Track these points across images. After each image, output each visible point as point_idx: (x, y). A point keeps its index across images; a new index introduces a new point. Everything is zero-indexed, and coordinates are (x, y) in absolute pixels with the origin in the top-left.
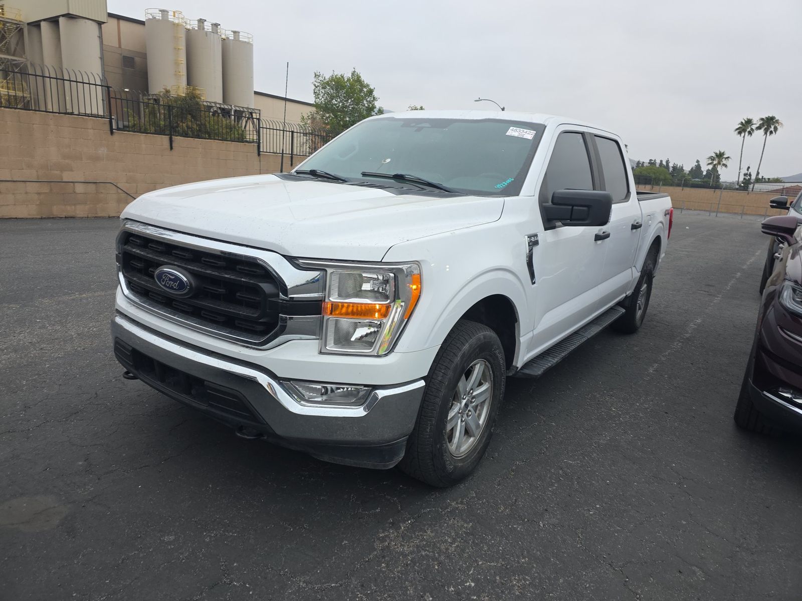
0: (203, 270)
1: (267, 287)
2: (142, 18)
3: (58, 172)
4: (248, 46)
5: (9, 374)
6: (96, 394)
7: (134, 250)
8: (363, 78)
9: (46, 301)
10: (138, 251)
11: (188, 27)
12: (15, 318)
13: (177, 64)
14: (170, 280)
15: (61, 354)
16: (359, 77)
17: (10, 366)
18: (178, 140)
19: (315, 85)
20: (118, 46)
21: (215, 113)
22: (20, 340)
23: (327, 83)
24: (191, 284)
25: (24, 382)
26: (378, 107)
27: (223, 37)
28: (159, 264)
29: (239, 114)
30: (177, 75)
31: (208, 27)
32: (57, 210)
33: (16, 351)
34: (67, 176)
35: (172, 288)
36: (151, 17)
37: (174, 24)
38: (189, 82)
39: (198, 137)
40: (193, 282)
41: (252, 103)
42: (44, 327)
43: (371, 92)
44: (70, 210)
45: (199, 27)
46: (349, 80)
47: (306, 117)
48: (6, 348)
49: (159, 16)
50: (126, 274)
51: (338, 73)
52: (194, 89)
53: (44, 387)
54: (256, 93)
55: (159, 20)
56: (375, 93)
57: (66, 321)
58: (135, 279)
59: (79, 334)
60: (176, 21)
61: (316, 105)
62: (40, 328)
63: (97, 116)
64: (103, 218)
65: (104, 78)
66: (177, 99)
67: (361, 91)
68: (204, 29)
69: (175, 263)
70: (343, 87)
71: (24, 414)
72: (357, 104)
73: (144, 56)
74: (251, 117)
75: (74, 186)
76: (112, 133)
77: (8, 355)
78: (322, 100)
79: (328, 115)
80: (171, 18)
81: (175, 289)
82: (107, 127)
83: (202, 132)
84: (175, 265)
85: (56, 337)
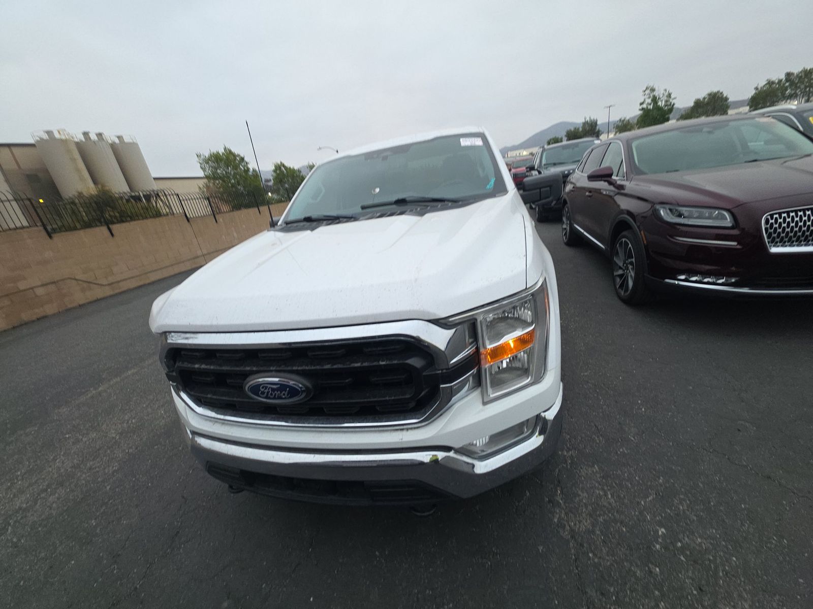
0: (318, 367)
1: (416, 362)
2: (31, 141)
3: (12, 285)
4: (134, 146)
5: (69, 519)
6: (183, 497)
7: (197, 366)
8: (233, 150)
9: (64, 410)
10: (203, 366)
11: (76, 140)
12: (40, 443)
13: (78, 170)
14: (273, 390)
15: (116, 466)
16: (230, 151)
17: (65, 508)
18: (115, 228)
19: (200, 163)
20: (17, 168)
21: (128, 201)
22: (59, 468)
23: (209, 159)
24: (307, 388)
25: (94, 522)
26: (251, 170)
27: (110, 142)
28: (245, 375)
29: (148, 197)
30: (82, 179)
31: (93, 137)
32: (25, 316)
33: (61, 484)
34: (22, 285)
35: (280, 398)
36: (39, 139)
37: (62, 140)
38: (95, 182)
39: (122, 221)
40: (308, 384)
41: (156, 186)
42: (77, 441)
43: (242, 159)
44: (39, 312)
45: (86, 138)
46: (223, 154)
47: (201, 186)
48: (49, 486)
49: (45, 137)
50: (192, 393)
51: (214, 151)
52: (103, 186)
53: (121, 518)
54: (155, 179)
55: (46, 141)
56: (246, 159)
57: (98, 425)
58: (209, 396)
59: (121, 434)
60: (63, 137)
61: (207, 177)
62: (74, 443)
63: (23, 228)
64: (74, 308)
65: (14, 193)
66: (92, 197)
67: (235, 159)
68: (90, 138)
69: (271, 368)
70: (221, 160)
71: (118, 568)
72: (236, 169)
73: (46, 171)
74: (157, 195)
75: (34, 291)
76: (50, 237)
77: (55, 494)
78: (209, 172)
79: (217, 182)
80: (57, 136)
81: (285, 398)
82: (44, 233)
83: (125, 217)
84: (272, 371)
85: (98, 447)
